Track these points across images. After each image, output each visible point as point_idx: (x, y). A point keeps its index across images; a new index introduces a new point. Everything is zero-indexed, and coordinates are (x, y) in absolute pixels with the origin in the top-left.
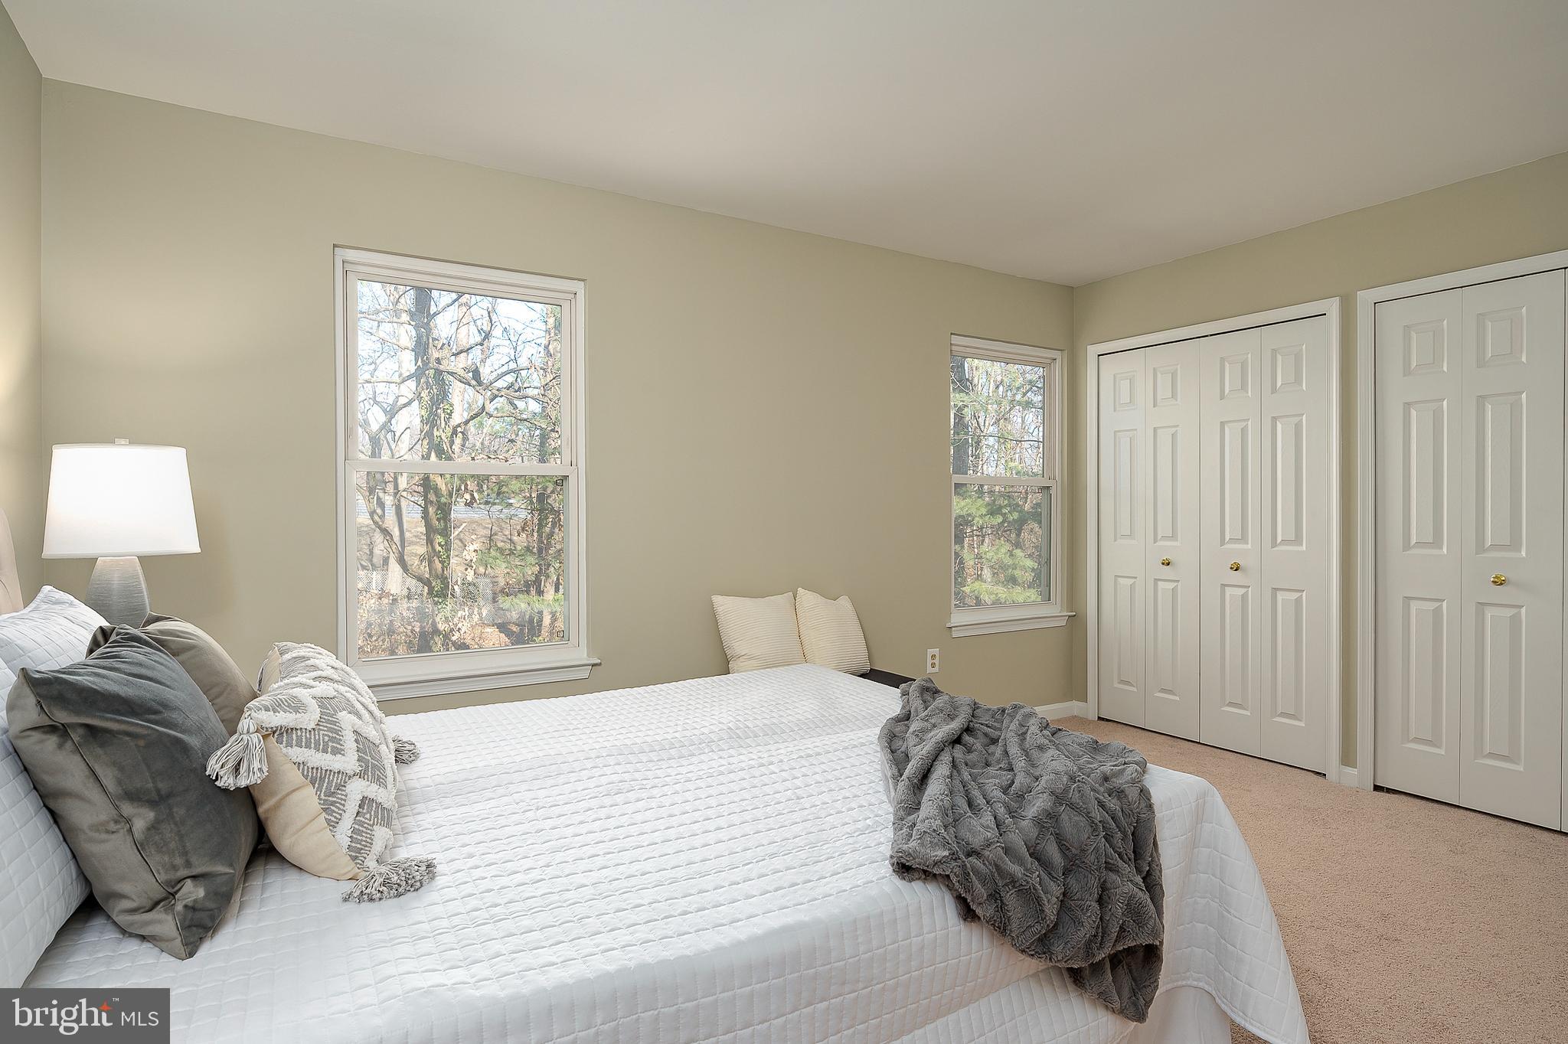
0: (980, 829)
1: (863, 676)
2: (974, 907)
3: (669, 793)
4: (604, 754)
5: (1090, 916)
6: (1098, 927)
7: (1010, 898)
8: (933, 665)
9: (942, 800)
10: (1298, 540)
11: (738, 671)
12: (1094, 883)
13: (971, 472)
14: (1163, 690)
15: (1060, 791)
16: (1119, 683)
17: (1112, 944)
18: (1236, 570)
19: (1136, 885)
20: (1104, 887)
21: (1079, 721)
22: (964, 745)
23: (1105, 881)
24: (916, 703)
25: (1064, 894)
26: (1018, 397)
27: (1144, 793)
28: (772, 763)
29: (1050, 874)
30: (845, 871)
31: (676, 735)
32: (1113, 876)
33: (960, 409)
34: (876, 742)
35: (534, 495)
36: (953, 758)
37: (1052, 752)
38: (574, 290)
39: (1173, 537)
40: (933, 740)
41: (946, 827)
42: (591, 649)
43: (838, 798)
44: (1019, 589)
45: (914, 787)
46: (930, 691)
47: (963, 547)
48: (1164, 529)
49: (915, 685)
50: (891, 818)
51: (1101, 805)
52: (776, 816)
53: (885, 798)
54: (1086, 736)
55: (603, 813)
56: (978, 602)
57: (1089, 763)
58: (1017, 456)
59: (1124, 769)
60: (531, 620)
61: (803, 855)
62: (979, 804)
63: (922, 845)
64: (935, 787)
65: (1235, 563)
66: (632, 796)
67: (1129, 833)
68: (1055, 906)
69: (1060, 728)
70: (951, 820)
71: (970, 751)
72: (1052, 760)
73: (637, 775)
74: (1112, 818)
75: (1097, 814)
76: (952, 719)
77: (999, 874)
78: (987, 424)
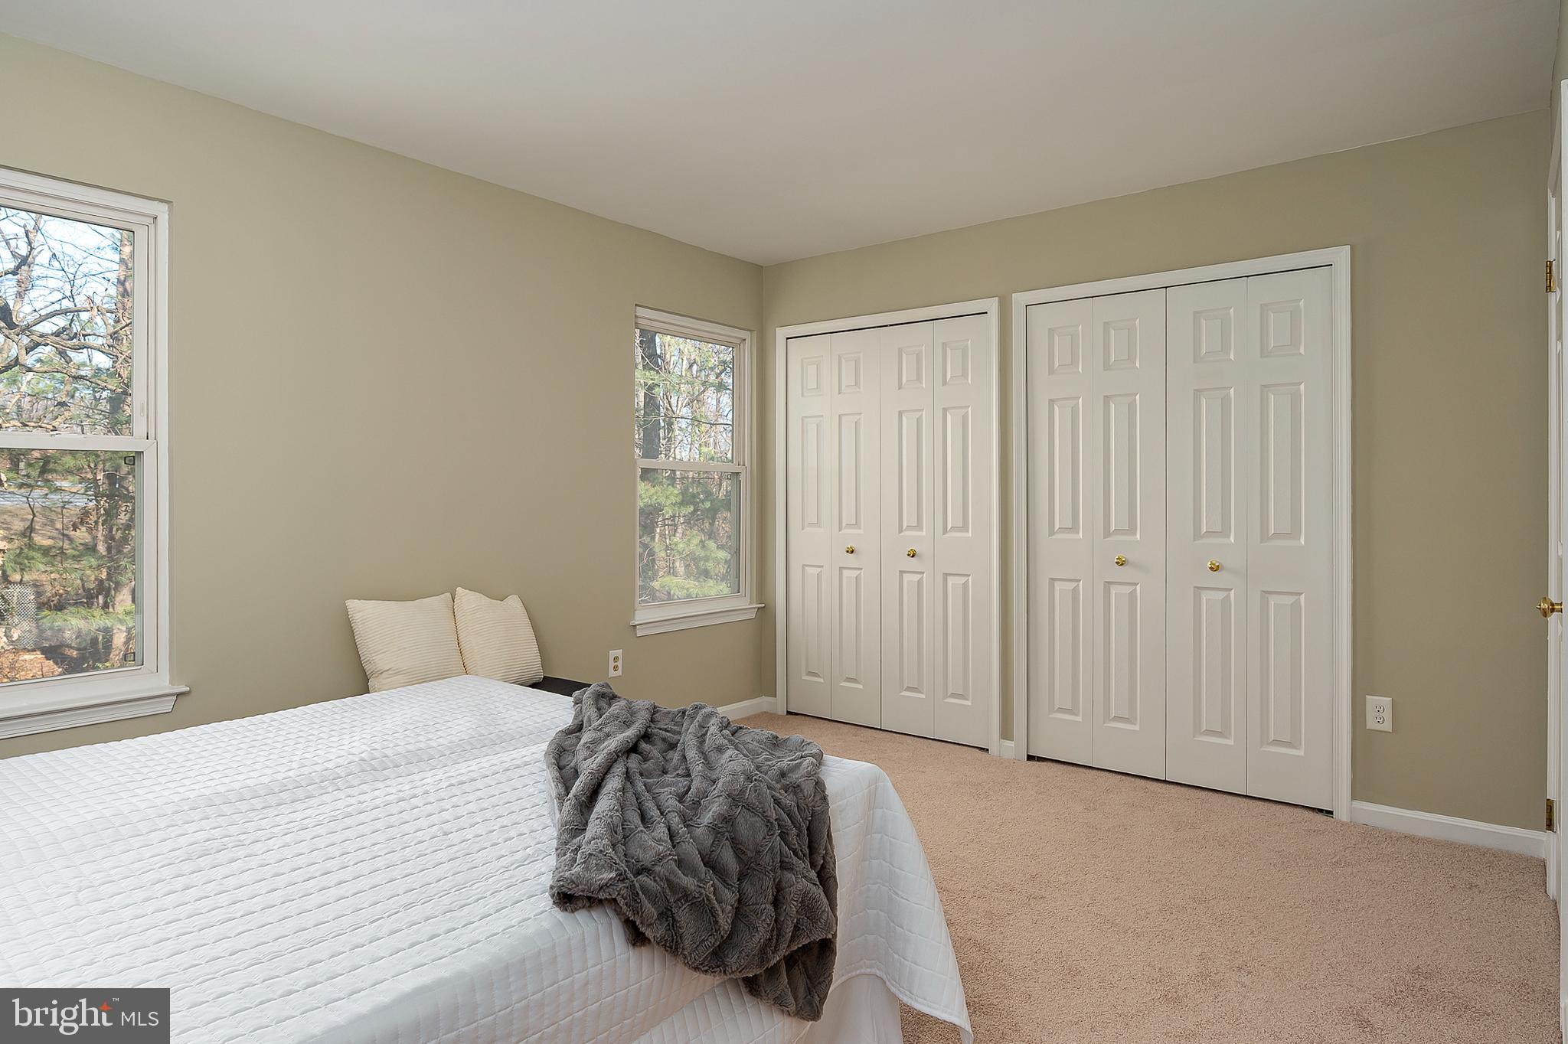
0: (651, 843)
1: (534, 685)
2: (643, 930)
3: (276, 847)
4: (186, 808)
5: (764, 920)
6: (772, 930)
7: (683, 914)
8: (616, 668)
9: (611, 817)
10: (964, 528)
11: (380, 690)
12: (769, 884)
13: (663, 456)
14: (848, 680)
15: (736, 793)
16: (807, 675)
17: (785, 946)
18: (913, 556)
19: (810, 880)
20: (779, 888)
21: (767, 718)
22: (640, 754)
23: (780, 881)
24: (590, 711)
25: (739, 901)
26: (712, 378)
27: (819, 786)
28: (415, 796)
29: (725, 881)
30: (498, 911)
31: (290, 773)
32: (789, 876)
33: (651, 388)
34: (543, 759)
35: (100, 476)
36: (627, 769)
37: (731, 752)
38: (155, 213)
39: (857, 525)
40: (605, 751)
41: (614, 846)
42: (175, 677)
43: (494, 828)
44: (711, 583)
45: (581, 805)
46: (604, 698)
47: (653, 538)
48: (848, 517)
49: (590, 690)
50: (554, 843)
51: (777, 802)
52: (416, 858)
53: (549, 822)
54: (768, 732)
55: (179, 883)
56: (669, 596)
57: (768, 760)
58: (712, 440)
59: (801, 763)
60: (94, 641)
61: (447, 900)
62: (652, 817)
63: (587, 869)
64: (604, 804)
65: (912, 550)
66: (222, 857)
67: (804, 828)
68: (730, 915)
69: (742, 726)
70: (620, 838)
71: (645, 760)
72: (730, 761)
73: (233, 830)
74: (788, 815)
75: (772, 813)
76: (628, 726)
77: (671, 889)
78: (680, 405)
